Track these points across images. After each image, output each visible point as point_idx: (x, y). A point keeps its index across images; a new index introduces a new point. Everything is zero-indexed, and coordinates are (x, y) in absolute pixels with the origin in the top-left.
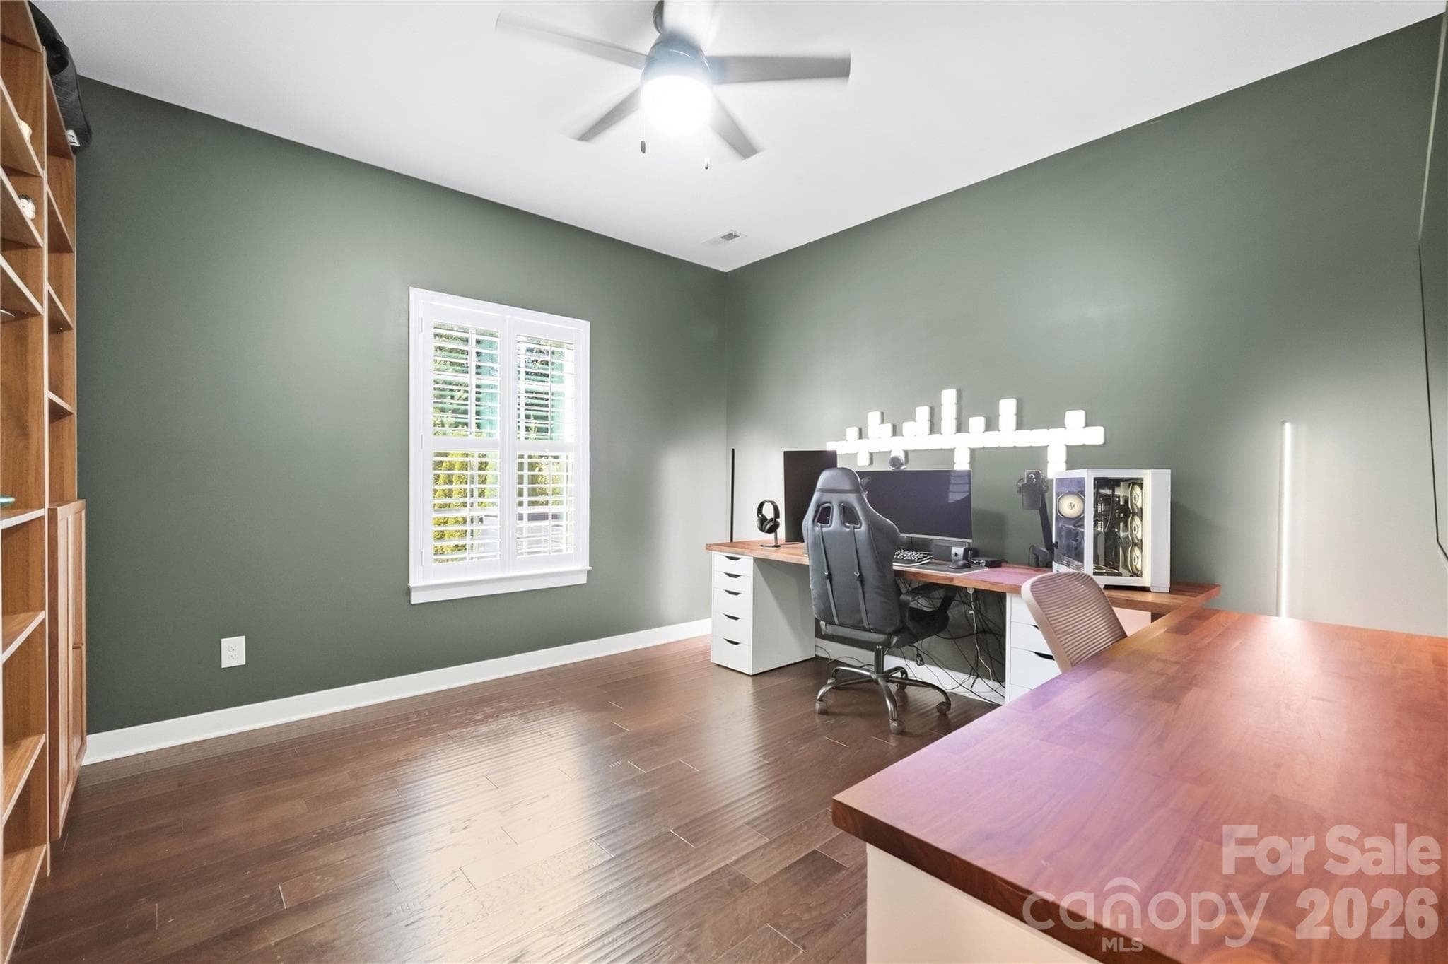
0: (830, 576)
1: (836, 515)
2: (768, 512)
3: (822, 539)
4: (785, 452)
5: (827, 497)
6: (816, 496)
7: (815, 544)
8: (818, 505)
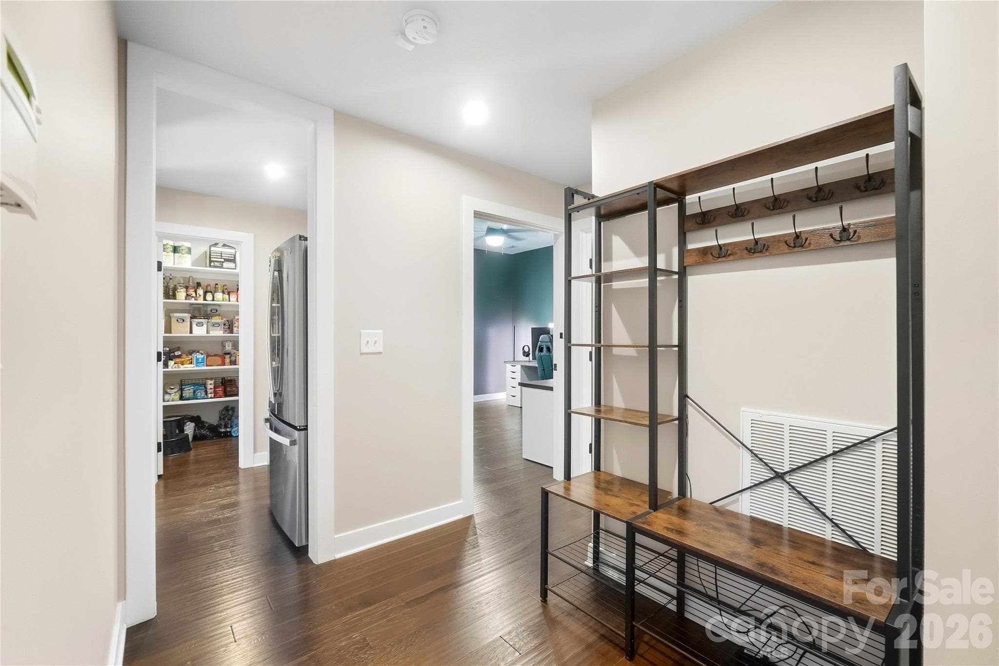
0: (544, 369)
1: (545, 349)
2: (526, 349)
3: (541, 357)
4: (532, 328)
5: (542, 344)
6: (539, 343)
7: (539, 359)
8: (540, 347)
